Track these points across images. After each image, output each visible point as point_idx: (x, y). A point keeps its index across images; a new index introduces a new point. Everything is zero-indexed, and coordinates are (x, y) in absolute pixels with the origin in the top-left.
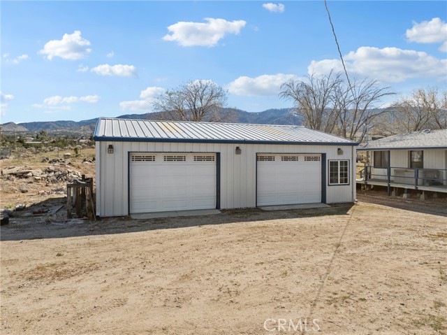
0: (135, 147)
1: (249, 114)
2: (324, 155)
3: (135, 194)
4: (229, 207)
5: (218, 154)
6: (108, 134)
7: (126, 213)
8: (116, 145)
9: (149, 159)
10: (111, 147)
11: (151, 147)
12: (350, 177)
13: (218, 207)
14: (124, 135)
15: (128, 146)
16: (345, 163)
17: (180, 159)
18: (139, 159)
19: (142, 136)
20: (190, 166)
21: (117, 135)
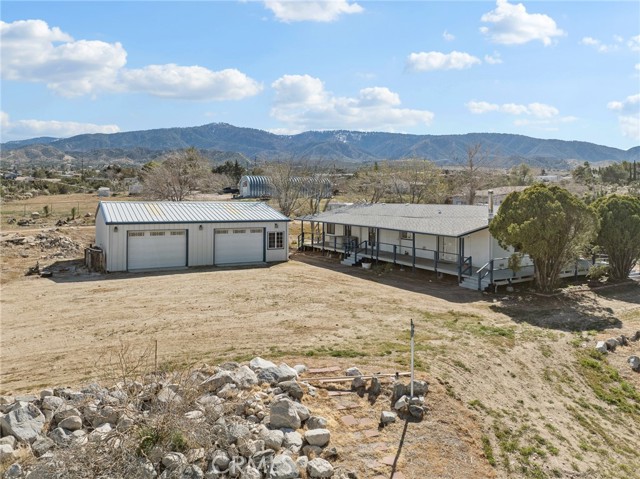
0: (131, 227)
1: (277, 137)
2: (265, 229)
3: (130, 257)
4: (195, 264)
5: (187, 230)
6: (114, 220)
7: (125, 269)
8: (119, 226)
9: (140, 234)
10: (116, 228)
11: (142, 227)
12: (284, 243)
13: (187, 265)
14: (124, 221)
15: (127, 227)
16: (280, 234)
17: (161, 234)
18: (133, 235)
19: (136, 220)
20: (168, 238)
21: (120, 221)
